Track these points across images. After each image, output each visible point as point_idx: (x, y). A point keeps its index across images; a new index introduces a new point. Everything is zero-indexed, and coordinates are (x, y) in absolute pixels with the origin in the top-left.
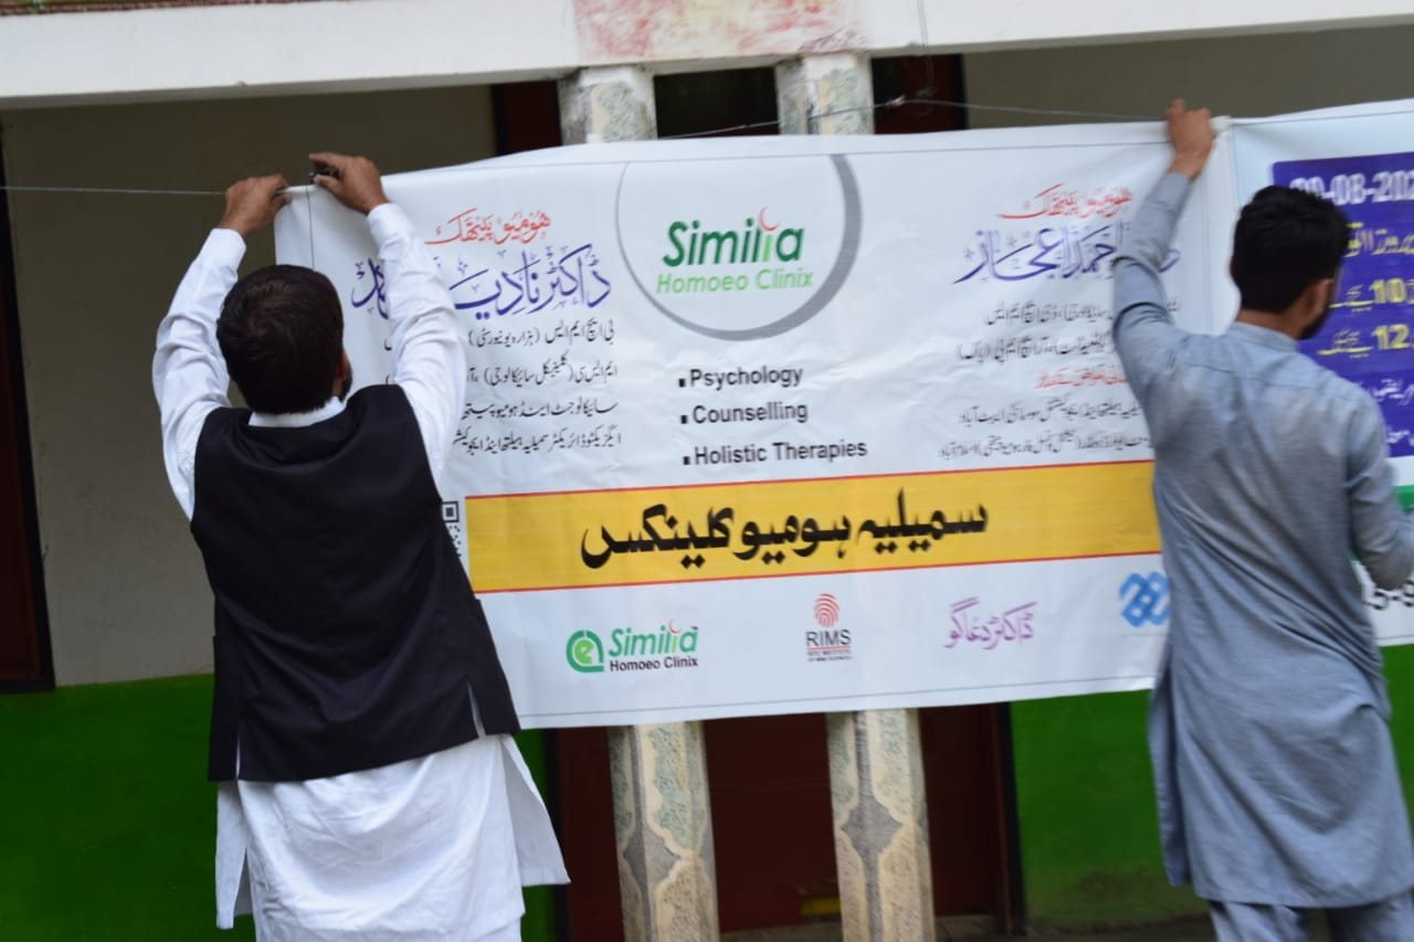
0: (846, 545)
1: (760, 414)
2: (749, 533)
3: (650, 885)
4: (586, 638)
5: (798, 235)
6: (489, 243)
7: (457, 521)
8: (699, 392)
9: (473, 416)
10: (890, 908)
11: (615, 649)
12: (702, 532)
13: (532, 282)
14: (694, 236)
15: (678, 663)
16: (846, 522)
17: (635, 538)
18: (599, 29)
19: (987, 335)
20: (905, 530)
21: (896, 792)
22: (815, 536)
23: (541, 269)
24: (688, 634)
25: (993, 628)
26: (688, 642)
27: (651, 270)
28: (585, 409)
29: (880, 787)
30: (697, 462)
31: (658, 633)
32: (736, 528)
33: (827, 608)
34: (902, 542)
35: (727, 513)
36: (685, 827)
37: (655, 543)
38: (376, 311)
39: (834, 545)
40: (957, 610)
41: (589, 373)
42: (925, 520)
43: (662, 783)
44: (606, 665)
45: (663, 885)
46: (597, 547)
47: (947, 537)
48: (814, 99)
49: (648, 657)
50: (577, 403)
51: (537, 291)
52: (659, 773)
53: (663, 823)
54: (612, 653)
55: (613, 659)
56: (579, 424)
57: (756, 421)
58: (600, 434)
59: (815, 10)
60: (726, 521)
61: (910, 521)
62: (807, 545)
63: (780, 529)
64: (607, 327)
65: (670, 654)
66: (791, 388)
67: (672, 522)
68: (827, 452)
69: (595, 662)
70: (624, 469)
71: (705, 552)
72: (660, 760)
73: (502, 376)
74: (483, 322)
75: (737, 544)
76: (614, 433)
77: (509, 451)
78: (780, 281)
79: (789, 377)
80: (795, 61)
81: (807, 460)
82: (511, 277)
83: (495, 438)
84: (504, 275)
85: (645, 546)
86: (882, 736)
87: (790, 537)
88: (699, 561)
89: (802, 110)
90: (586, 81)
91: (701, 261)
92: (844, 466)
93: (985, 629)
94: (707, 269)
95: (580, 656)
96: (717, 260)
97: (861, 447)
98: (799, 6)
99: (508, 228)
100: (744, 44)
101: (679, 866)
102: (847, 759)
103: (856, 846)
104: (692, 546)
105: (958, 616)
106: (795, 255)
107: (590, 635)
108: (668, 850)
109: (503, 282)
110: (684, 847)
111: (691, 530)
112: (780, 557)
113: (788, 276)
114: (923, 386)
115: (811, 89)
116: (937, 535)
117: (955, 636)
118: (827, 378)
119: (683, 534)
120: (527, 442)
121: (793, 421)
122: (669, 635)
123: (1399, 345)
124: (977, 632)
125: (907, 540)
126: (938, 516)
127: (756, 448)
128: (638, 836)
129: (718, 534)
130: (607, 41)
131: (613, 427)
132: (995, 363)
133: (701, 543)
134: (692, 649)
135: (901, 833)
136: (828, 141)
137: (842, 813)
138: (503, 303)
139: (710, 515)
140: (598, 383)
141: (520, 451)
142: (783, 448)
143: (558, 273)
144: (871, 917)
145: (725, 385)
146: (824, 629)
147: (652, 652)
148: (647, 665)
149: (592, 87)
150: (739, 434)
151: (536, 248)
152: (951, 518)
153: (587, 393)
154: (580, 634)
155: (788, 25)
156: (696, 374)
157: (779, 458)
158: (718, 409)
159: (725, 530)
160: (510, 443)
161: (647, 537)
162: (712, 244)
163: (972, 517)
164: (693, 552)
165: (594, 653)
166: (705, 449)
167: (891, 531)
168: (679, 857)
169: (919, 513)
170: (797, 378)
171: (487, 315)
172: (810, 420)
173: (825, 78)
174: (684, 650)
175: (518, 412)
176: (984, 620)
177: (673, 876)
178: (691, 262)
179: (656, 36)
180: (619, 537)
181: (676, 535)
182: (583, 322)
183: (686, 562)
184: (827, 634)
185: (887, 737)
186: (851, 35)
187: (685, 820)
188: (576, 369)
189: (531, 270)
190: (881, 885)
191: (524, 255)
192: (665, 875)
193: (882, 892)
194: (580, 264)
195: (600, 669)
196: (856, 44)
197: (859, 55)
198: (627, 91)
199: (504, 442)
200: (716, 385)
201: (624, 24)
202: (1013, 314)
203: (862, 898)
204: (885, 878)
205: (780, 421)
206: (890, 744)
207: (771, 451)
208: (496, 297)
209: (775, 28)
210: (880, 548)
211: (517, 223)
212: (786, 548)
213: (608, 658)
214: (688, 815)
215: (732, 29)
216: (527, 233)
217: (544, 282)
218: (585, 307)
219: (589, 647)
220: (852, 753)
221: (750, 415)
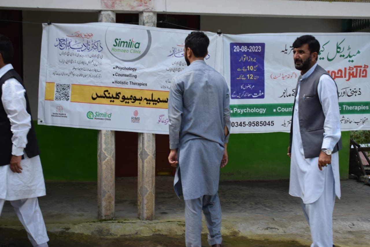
0: (141, 102)
1: (127, 76)
2: (123, 97)
3: (102, 161)
4: (91, 113)
5: (139, 44)
6: (81, 38)
7: (69, 88)
8: (117, 70)
9: (75, 69)
10: (146, 170)
11: (96, 115)
12: (114, 96)
13: (88, 46)
14: (119, 42)
15: (107, 119)
16: (142, 98)
17: (102, 96)
18: (105, 3)
19: (171, 67)
20: (152, 100)
21: (149, 149)
22: (135, 99)
23: (90, 44)
24: (110, 114)
25: (167, 121)
26: (109, 116)
27: (111, 47)
28: (95, 71)
29: (146, 148)
30: (115, 83)
31: (104, 113)
32: (121, 96)
33: (136, 113)
34: (152, 103)
35: (120, 93)
36: (109, 151)
37: (105, 97)
38: (59, 48)
39: (139, 101)
40: (160, 117)
41: (97, 64)
42: (156, 99)
43: (106, 143)
44: (94, 118)
45: (104, 162)
46: (95, 96)
47: (160, 103)
48: (145, 20)
49: (102, 118)
50: (94, 69)
51: (89, 48)
52: (105, 141)
53: (105, 150)
54: (95, 116)
55: (95, 117)
56: (94, 73)
57: (127, 77)
58: (98, 76)
59: (146, 3)
60: (119, 95)
61: (154, 99)
62: (133, 101)
63: (129, 97)
64: (101, 56)
65: (106, 118)
66: (134, 72)
67: (109, 94)
68: (140, 84)
69: (92, 117)
70: (101, 83)
71: (115, 100)
72: (105, 139)
73: (81, 62)
74: (78, 52)
75: (121, 99)
76: (100, 76)
77: (81, 77)
78: (135, 52)
79: (134, 69)
80: (142, 12)
81: (136, 85)
82: (85, 45)
83: (78, 74)
84: (84, 44)
85: (104, 97)
86: (147, 138)
87: (131, 99)
88: (113, 101)
89: (142, 21)
90: (102, 13)
91: (120, 46)
92: (142, 87)
93: (165, 121)
94: (121, 48)
95: (90, 116)
96: (123, 46)
97: (146, 85)
98: (143, 2)
99: (85, 35)
100: (132, 8)
101: (107, 158)
102: (141, 142)
103: (141, 158)
104: (112, 98)
105: (160, 118)
106: (138, 47)
107: (92, 112)
108: (106, 155)
109: (83, 45)
110: (108, 155)
111: (112, 96)
112: (128, 103)
113: (136, 51)
114: (159, 74)
115: (144, 18)
116: (158, 102)
117: (159, 121)
118: (141, 71)
119: (111, 96)
120: (84, 75)
121: (134, 78)
122: (106, 114)
123: (251, 78)
124: (163, 121)
125: (153, 102)
126: (159, 99)
127: (126, 82)
128: (100, 153)
129: (117, 97)
130: (107, 6)
131: (100, 75)
132: (173, 72)
133: (114, 98)
134: (110, 117)
135: (149, 156)
136: (146, 27)
137: (139, 152)
138: (83, 49)
139: (116, 93)
140: (98, 66)
141: (83, 77)
142: (131, 83)
143: (94, 45)
144: (142, 171)
145: (122, 70)
146: (135, 117)
147: (103, 117)
148: (101, 119)
149: (103, 14)
150: (123, 79)
151: (90, 40)
152: (161, 99)
153: (96, 68)
154: (90, 112)
155: (141, 6)
156: (117, 67)
157: (130, 84)
158: (120, 74)
159: (119, 96)
160: (81, 75)
161: (104, 96)
162: (123, 43)
163: (165, 100)
164: (112, 99)
165: (92, 116)
166: (117, 81)
167: (150, 100)
168: (107, 157)
169: (155, 98)
170: (136, 70)
171: (79, 51)
172: (137, 78)
173: (147, 16)
174: (108, 117)
175: (83, 70)
176: (165, 119)
177: (106, 160)
178: (118, 46)
179: (116, 5)
180: (99, 95)
181: (110, 96)
182: (97, 55)
183: (111, 101)
184: (135, 118)
185: (148, 139)
186: (152, 8)
187: (109, 150)
188: (95, 63)
189: (89, 44)
190: (145, 165)
191: (87, 41)
192: (105, 160)
193: (145, 167)
194: (98, 44)
195: (93, 119)
196: (153, 10)
197: (154, 12)
198: (110, 15)
199: (80, 75)
200: (120, 69)
201: (110, 3)
202: (177, 63)
203: (141, 168)
204: (145, 164)
205: (131, 77)
206: (149, 140)
207: (129, 83)
208: (81, 48)
209: (138, 6)
210: (147, 103)
211: (87, 35)
212: (130, 101)
213: (94, 117)
214: (110, 149)
215: (130, 5)
216: (88, 37)
217: (91, 47)
218: (98, 52)
219: (91, 114)
220: (141, 141)
221: (126, 76)
